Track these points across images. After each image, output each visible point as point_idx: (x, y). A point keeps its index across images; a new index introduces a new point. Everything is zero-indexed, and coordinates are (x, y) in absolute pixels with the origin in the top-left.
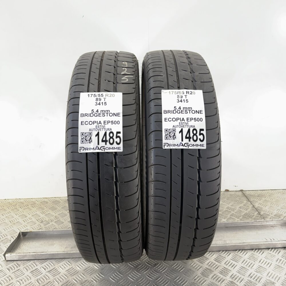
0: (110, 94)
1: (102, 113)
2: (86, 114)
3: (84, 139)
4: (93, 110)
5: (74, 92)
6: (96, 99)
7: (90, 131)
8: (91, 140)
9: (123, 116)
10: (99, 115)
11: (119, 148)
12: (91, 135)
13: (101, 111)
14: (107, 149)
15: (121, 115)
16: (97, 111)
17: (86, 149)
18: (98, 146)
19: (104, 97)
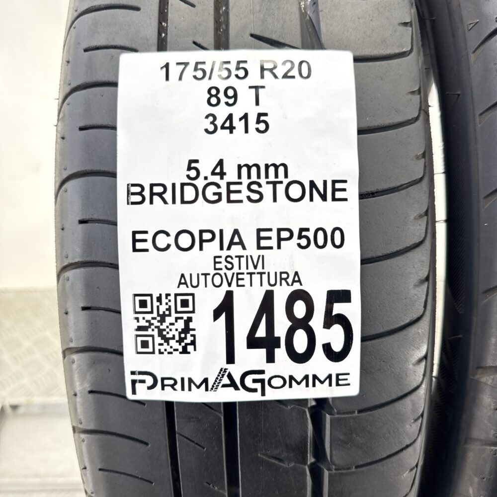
0: (284, 63)
1: (245, 181)
2: (157, 190)
3: (150, 332)
4: (197, 161)
5: (86, 50)
6: (209, 91)
7: (183, 289)
8: (189, 339)
9: (362, 196)
10: (229, 192)
11: (338, 380)
12: (190, 309)
13: (240, 167)
14: (277, 382)
15: (352, 191)
16: (219, 169)
17: (166, 382)
18: (231, 368)
19: (254, 78)
